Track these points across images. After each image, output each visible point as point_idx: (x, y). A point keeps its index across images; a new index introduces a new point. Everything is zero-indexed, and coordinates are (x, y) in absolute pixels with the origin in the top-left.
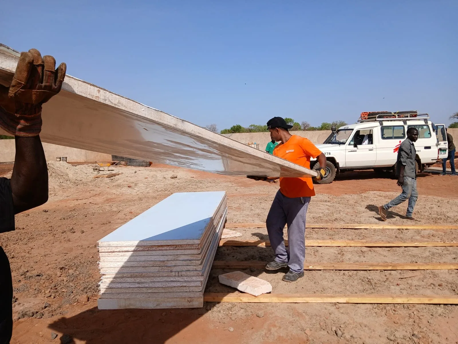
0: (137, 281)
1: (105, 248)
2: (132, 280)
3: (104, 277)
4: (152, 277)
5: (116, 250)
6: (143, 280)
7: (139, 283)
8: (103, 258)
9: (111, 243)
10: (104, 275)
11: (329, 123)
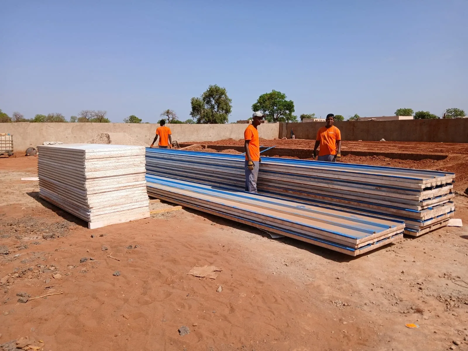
0: (113, 208)
1: (91, 192)
2: (110, 208)
3: (92, 209)
4: (122, 204)
5: (98, 192)
6: (116, 207)
7: (114, 209)
8: (89, 198)
9: (95, 188)
10: (92, 208)
11: (43, 115)
